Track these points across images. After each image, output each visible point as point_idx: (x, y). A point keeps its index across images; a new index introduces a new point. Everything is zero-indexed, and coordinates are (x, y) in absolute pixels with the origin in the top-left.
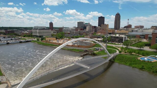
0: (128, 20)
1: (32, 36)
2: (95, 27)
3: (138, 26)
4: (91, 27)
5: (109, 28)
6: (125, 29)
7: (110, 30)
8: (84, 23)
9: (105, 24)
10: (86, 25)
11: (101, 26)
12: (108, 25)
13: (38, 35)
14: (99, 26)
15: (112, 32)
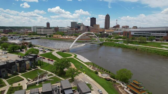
0: (117, 20)
1: (37, 34)
2: (88, 27)
3: (124, 26)
4: (85, 27)
5: (100, 28)
6: (114, 28)
7: (101, 30)
8: (77, 23)
9: (96, 24)
10: (79, 25)
11: (93, 26)
12: (99, 25)
13: (43, 33)
14: (91, 26)
15: (102, 31)
